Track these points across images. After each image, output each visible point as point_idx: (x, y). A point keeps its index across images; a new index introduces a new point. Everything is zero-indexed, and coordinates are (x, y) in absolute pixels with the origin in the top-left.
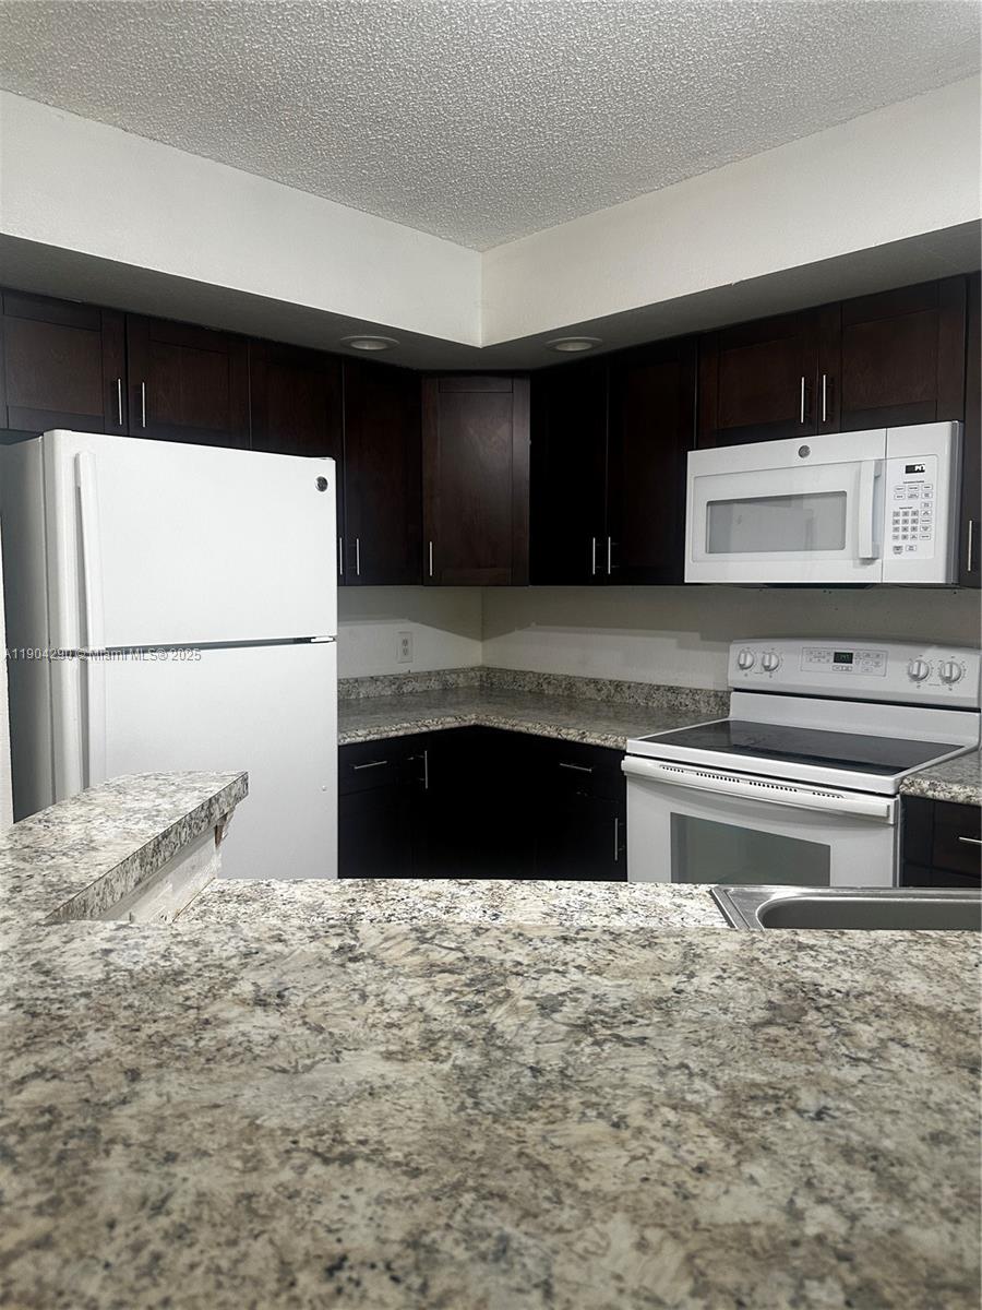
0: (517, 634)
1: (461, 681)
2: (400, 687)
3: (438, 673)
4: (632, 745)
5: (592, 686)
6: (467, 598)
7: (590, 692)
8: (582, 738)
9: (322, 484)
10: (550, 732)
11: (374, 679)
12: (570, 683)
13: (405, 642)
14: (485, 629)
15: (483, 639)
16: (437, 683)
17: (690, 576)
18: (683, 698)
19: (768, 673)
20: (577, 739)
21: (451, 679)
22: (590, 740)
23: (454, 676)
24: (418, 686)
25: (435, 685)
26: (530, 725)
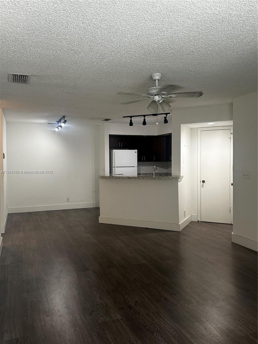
9: (136, 152)
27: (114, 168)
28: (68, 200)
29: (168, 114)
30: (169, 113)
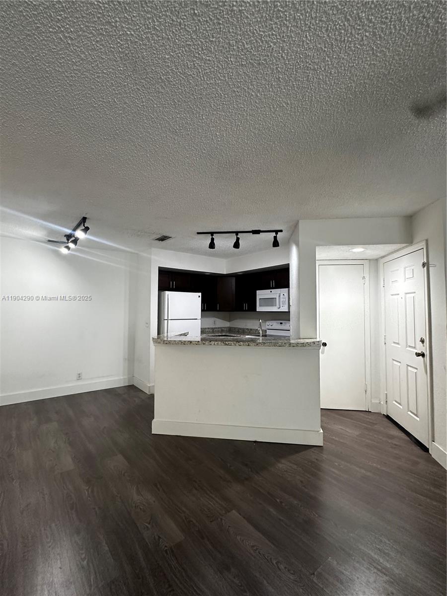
0: (235, 321)
1: (225, 329)
2: (213, 330)
3: (221, 327)
6: (227, 314)
7: (247, 331)
9: (199, 297)
11: (208, 328)
13: (215, 322)
14: (230, 321)
17: (257, 310)
19: (271, 326)
21: (223, 329)
24: (217, 330)
25: (220, 330)
27: (166, 321)
28: (79, 377)
29: (279, 233)
30: (281, 231)
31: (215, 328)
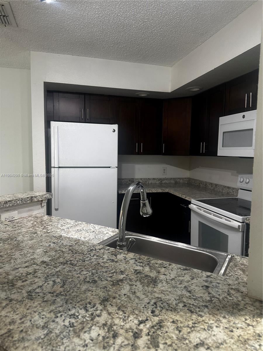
0: (197, 169)
1: (181, 181)
2: (161, 181)
3: (174, 178)
4: (193, 201)
5: (211, 185)
7: (210, 187)
8: (185, 198)
9: (114, 131)
10: (180, 196)
11: (154, 179)
12: (206, 184)
13: (164, 170)
14: (190, 167)
15: (189, 170)
16: (173, 181)
18: (231, 191)
19: (246, 184)
20: (184, 198)
21: (178, 180)
22: (186, 199)
23: (179, 180)
24: (167, 182)
25: (173, 182)
26: (177, 193)
31: (164, 179)
